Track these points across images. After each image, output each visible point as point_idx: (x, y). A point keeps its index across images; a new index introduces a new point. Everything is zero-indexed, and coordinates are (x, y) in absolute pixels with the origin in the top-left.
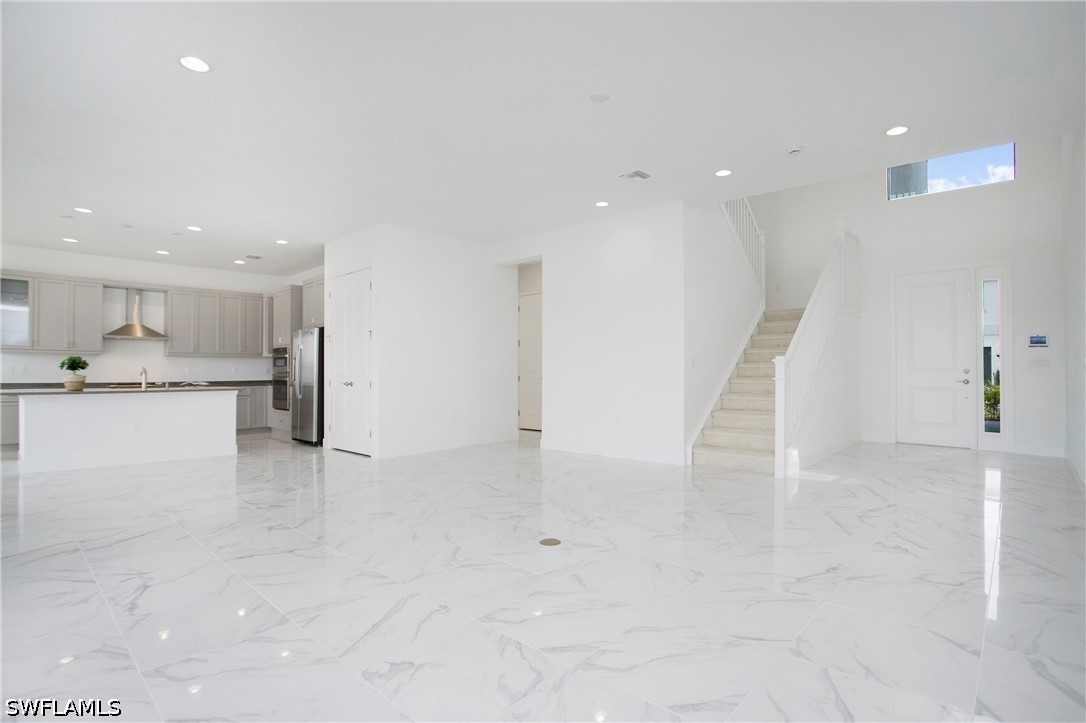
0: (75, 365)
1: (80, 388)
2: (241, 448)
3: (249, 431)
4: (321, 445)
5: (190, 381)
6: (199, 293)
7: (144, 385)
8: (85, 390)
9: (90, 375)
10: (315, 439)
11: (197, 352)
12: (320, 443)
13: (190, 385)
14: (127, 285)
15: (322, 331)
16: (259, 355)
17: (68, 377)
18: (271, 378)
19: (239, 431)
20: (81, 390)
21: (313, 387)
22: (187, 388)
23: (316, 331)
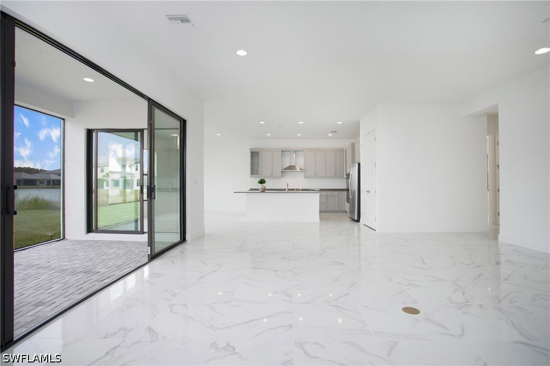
0: (262, 182)
1: (264, 190)
2: (321, 218)
3: (325, 212)
4: (359, 221)
5: (312, 188)
6: (316, 151)
7: (287, 190)
8: (266, 191)
9: (267, 185)
10: (356, 219)
11: (315, 176)
12: (358, 221)
13: (312, 190)
14: (289, 150)
15: (359, 164)
16: (343, 177)
17: (260, 186)
18: (345, 188)
19: (320, 212)
20: (264, 191)
21: (355, 192)
22: (311, 191)
23: (357, 165)
